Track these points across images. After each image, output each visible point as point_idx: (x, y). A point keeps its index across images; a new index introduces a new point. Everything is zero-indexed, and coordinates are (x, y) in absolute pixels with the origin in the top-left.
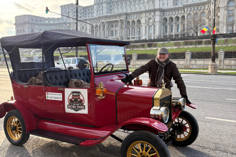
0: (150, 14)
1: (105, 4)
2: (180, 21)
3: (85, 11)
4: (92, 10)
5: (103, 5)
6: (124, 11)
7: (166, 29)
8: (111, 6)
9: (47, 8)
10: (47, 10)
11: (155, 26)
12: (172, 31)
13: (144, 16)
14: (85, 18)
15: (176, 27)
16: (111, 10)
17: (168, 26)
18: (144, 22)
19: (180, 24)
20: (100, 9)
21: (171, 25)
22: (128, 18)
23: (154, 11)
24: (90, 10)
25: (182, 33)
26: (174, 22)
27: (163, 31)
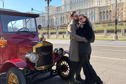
0: (92, 10)
1: (68, 5)
2: (109, 13)
3: (58, 9)
4: (61, 8)
5: (67, 6)
6: (79, 8)
7: (101, 18)
8: (71, 6)
9: (32, 8)
10: (32, 9)
11: (95, 16)
12: (104, 19)
13: (89, 11)
14: (57, 13)
15: (107, 17)
16: (71, 8)
17: (102, 16)
18: (89, 14)
19: (109, 15)
20: (66, 8)
21: (104, 15)
22: (80, 12)
23: (95, 8)
24: (60, 8)
25: (110, 20)
26: (105, 14)
27: (100, 19)
